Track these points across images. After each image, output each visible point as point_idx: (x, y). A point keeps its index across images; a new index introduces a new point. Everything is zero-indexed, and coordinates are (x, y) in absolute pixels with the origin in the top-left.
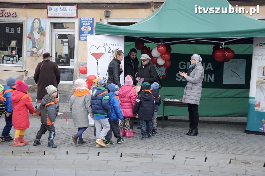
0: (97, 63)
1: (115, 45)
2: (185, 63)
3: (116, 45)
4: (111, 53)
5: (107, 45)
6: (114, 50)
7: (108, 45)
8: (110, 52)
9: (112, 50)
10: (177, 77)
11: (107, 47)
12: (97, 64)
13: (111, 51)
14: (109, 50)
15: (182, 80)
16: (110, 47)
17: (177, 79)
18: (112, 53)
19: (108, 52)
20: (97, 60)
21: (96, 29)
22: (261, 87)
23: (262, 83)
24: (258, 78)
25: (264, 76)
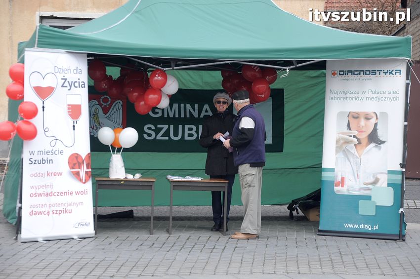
0: (43, 107)
1: (72, 71)
3: (75, 72)
4: (66, 87)
5: (60, 70)
6: (72, 82)
7: (61, 72)
8: (64, 85)
9: (69, 82)
10: (146, 133)
11: (60, 76)
12: (43, 110)
13: (66, 84)
14: (64, 80)
15: (155, 138)
16: (64, 74)
17: (145, 136)
18: (69, 88)
19: (61, 85)
20: (43, 102)
21: (38, 38)
22: (346, 150)
23: (347, 142)
24: (339, 134)
25: (350, 130)
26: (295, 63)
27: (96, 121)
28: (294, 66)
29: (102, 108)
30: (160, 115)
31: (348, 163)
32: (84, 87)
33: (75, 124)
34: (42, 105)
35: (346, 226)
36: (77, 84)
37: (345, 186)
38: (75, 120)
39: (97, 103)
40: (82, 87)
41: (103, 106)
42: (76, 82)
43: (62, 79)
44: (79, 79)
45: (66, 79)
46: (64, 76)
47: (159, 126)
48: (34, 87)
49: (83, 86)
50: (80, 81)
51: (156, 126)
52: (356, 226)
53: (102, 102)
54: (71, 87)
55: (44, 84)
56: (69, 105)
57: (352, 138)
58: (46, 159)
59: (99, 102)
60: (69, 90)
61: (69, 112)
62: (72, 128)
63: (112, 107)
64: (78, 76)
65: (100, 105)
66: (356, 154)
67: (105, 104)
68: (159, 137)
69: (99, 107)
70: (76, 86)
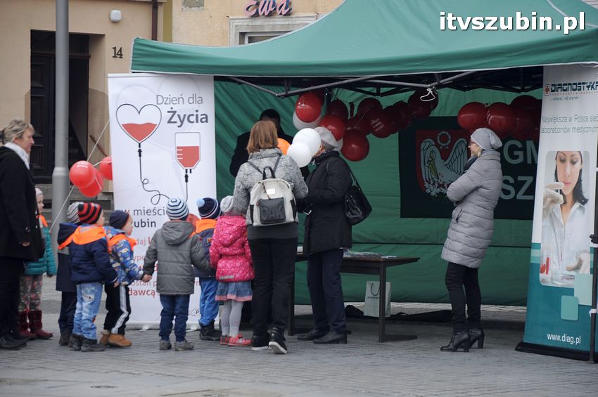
0: (140, 151)
1: (186, 100)
2: (519, 145)
3: (191, 101)
4: (175, 122)
5: (165, 100)
6: (185, 115)
7: (168, 102)
8: (172, 120)
9: (179, 116)
11: (165, 108)
12: (140, 156)
13: (175, 118)
14: (172, 114)
15: (515, 196)
16: (172, 105)
18: (179, 123)
19: (168, 120)
20: (140, 144)
21: (133, 57)
22: (552, 214)
23: (554, 201)
24: (546, 187)
25: (557, 181)
26: (437, 77)
27: (432, 170)
28: (436, 83)
29: (440, 150)
30: (520, 160)
31: (553, 234)
32: (207, 121)
33: (188, 173)
34: (138, 148)
35: (549, 337)
36: (193, 119)
37: (549, 272)
38: (189, 168)
39: (433, 143)
40: (202, 122)
41: (441, 148)
42: (193, 115)
43: (169, 112)
44: (197, 111)
45: (174, 112)
46: (172, 108)
47: (520, 178)
48: (124, 125)
49: (204, 120)
50: (199, 113)
51: (515, 179)
52: (558, 338)
53: (439, 141)
54: (182, 122)
55: (140, 120)
56: (178, 148)
57: (558, 194)
58: (146, 221)
59: (436, 141)
60: (179, 127)
61: (178, 156)
62: (184, 178)
63: (453, 149)
64: (196, 106)
65: (437, 145)
66: (561, 220)
67: (444, 145)
68: (520, 196)
69: (435, 149)
70: (192, 121)
